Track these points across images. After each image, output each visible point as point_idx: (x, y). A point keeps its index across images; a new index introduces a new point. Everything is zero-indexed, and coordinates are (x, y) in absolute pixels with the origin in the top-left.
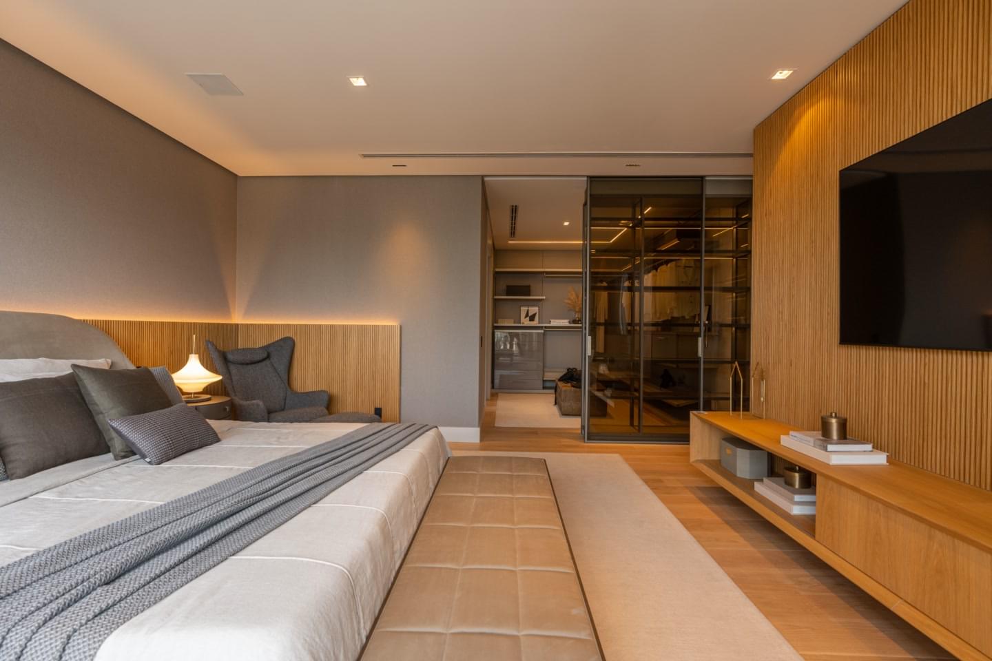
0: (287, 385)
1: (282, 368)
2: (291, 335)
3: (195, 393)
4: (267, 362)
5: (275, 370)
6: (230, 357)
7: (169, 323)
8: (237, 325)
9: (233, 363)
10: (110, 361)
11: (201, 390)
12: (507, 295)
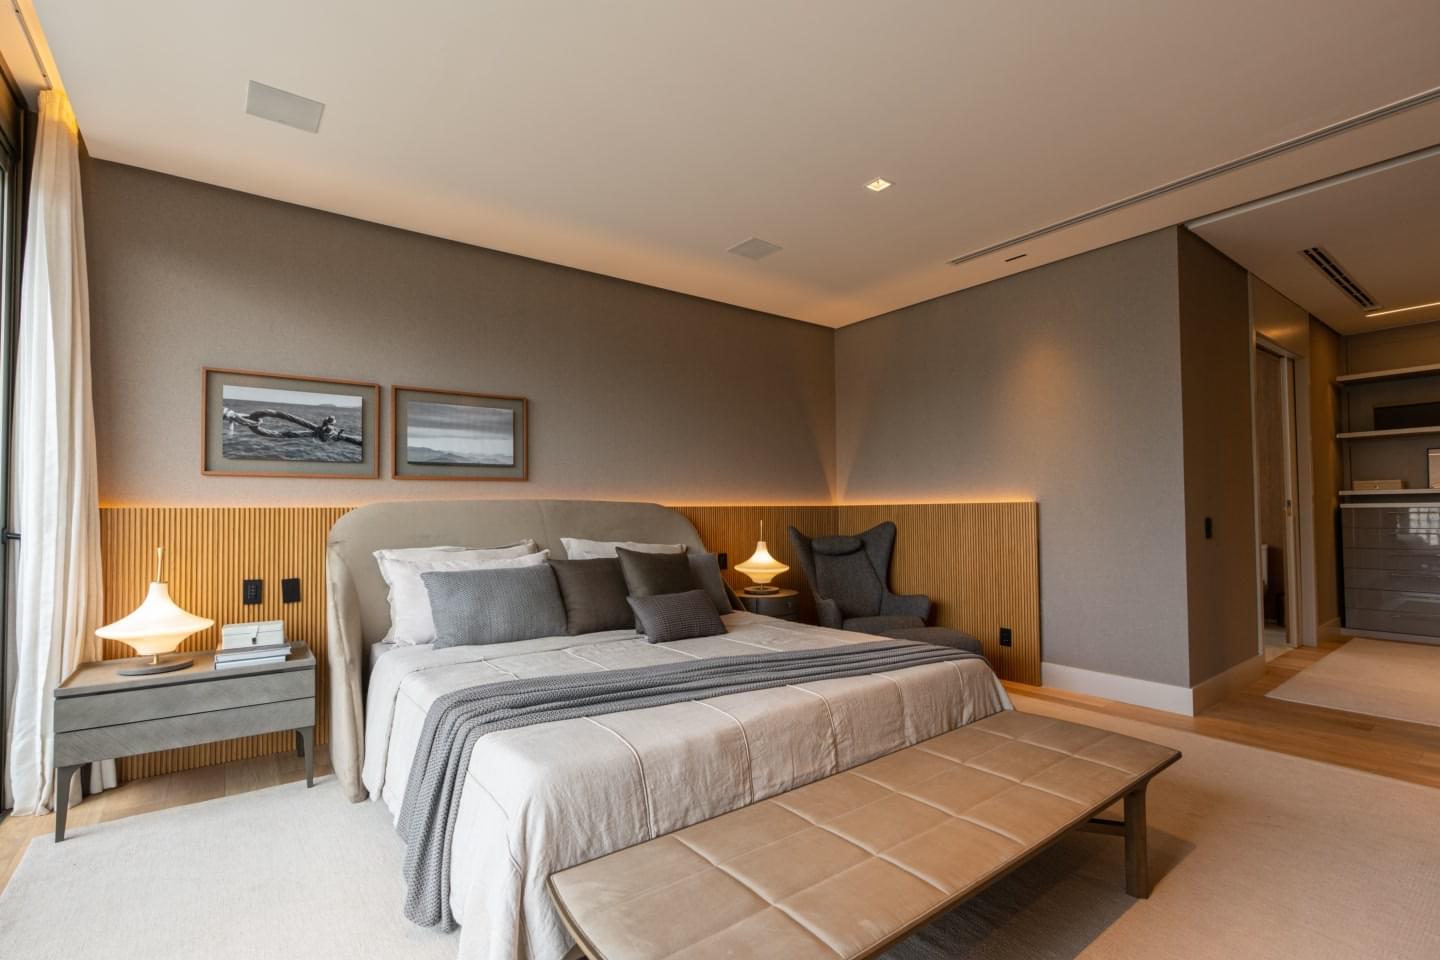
0: (884, 586)
1: (879, 563)
2: (893, 519)
3: (764, 585)
4: (861, 554)
5: (871, 564)
6: (815, 545)
7: (754, 508)
8: (836, 508)
9: (820, 553)
10: (684, 546)
11: (769, 581)
12: (1377, 428)
